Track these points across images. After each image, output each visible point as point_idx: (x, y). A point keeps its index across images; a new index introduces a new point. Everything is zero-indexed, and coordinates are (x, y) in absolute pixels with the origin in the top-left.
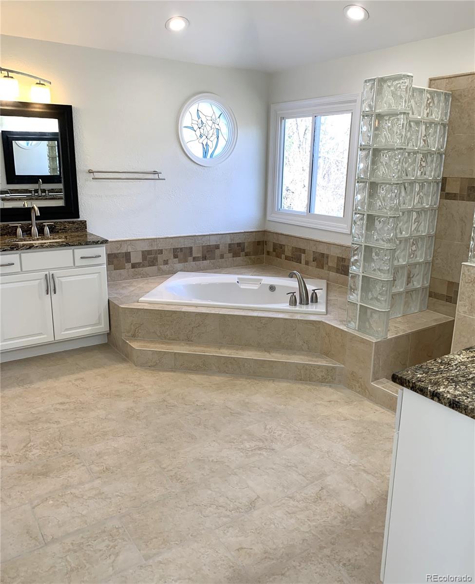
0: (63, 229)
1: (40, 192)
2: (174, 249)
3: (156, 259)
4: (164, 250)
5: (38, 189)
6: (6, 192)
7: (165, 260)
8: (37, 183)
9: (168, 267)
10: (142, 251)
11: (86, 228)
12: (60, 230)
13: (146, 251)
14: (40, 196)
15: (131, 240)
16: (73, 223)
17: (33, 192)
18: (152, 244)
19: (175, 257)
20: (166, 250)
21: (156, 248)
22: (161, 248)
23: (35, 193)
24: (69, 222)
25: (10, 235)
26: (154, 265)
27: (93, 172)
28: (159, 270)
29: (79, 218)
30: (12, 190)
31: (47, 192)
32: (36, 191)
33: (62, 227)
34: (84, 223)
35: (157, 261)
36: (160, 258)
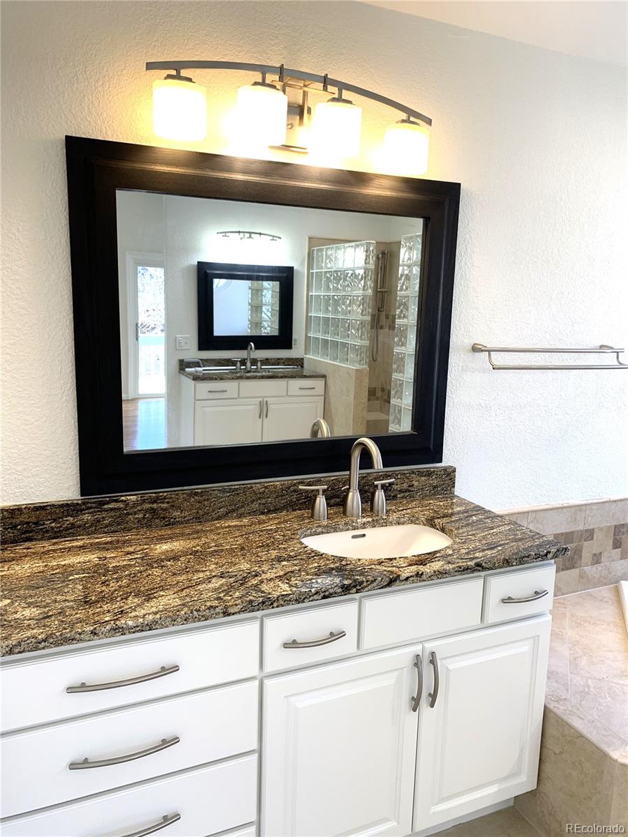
0: (406, 491)
1: (248, 364)
2: (616, 526)
3: (578, 552)
4: (596, 530)
5: (245, 359)
6: (197, 364)
7: (595, 555)
8: (246, 349)
9: (600, 568)
10: (554, 534)
11: (454, 487)
12: (401, 491)
13: (562, 534)
14: (249, 372)
15: (535, 511)
16: (429, 474)
17: (239, 364)
18: (575, 519)
19: (617, 544)
20: (601, 529)
21: (581, 527)
22: (591, 527)
23: (241, 366)
24: (420, 474)
25: (293, 510)
26: (574, 567)
27: (489, 351)
28: (582, 578)
29: (440, 461)
30: (207, 360)
31: (259, 363)
32: (243, 362)
33: (405, 486)
34: (450, 474)
35: (581, 557)
36: (588, 549)
